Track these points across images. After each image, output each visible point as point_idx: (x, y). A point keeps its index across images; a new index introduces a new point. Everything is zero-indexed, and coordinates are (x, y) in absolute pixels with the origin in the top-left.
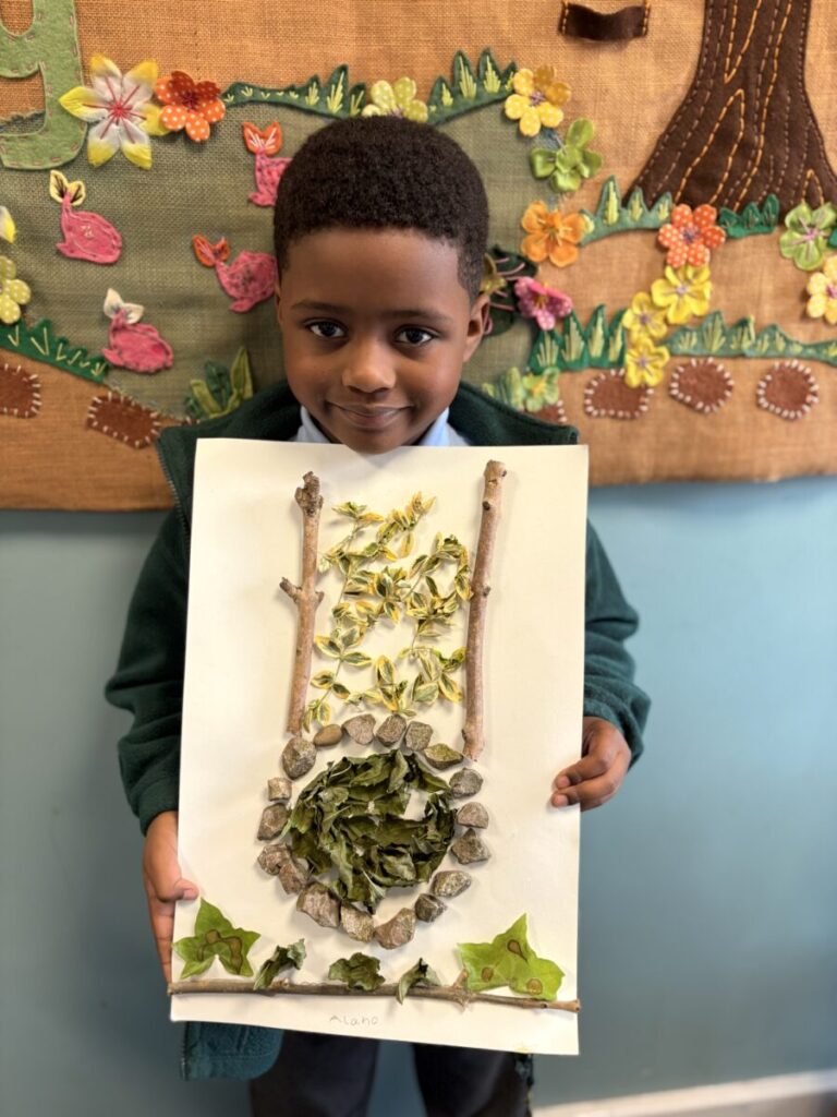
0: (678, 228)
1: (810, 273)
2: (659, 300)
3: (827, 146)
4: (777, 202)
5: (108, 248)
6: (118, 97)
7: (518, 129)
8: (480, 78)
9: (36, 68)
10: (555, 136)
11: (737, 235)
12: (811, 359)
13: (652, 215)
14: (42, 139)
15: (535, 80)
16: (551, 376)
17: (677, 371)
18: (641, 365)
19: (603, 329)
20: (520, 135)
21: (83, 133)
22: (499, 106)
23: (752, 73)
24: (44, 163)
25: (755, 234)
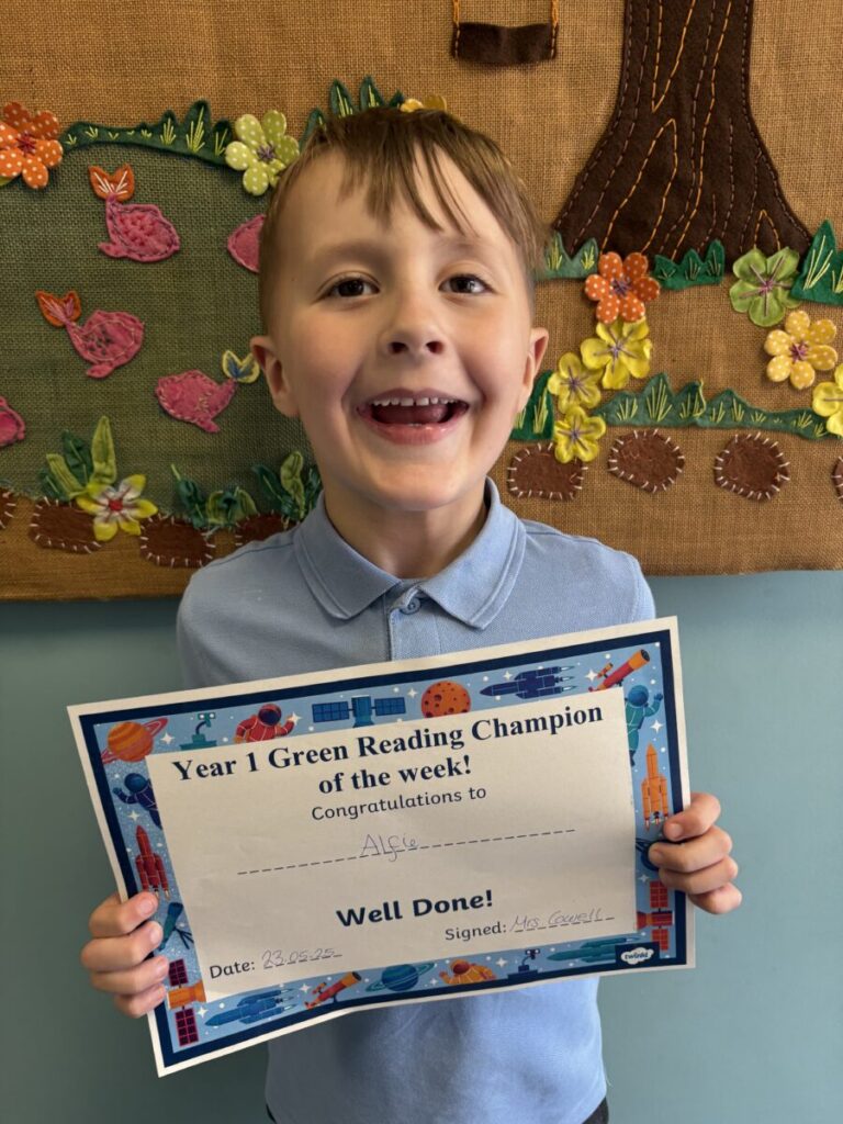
0: (607, 278)
1: (769, 330)
2: (591, 361)
4: (722, 248)
11: (677, 286)
13: (576, 262)
17: (616, 445)
18: (573, 436)
23: (685, 99)
25: (700, 285)
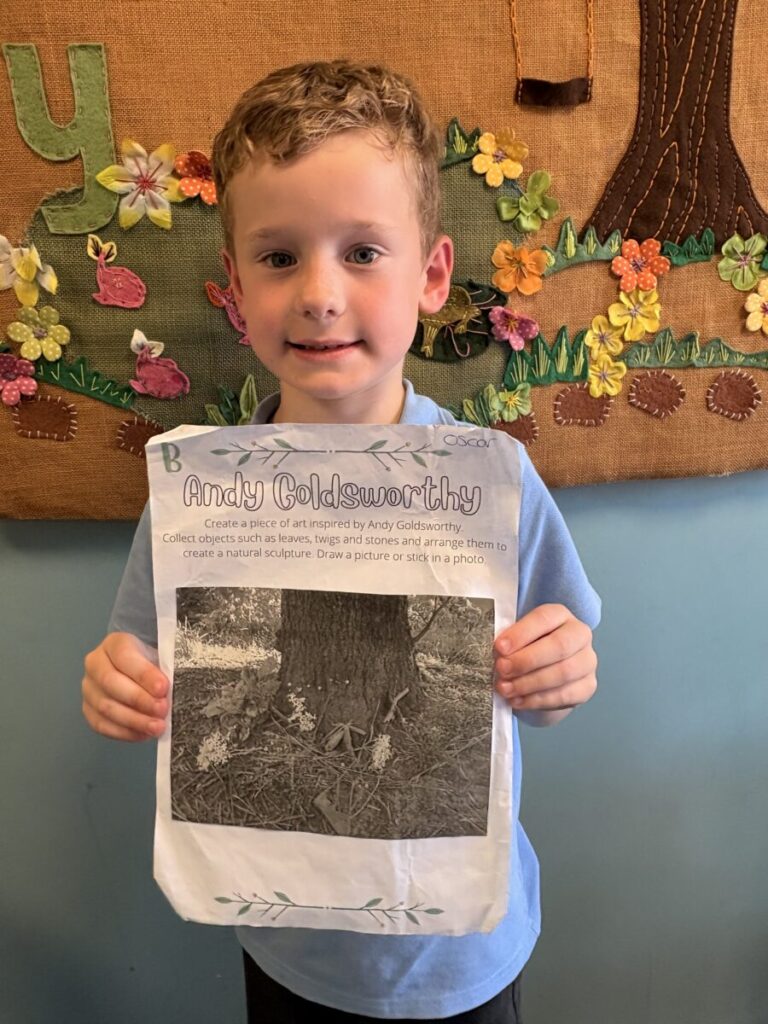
0: (628, 259)
1: (747, 293)
2: (615, 321)
3: (754, 185)
4: (713, 235)
5: (135, 295)
6: (144, 174)
7: (485, 181)
8: (450, 143)
9: (77, 152)
10: (516, 186)
11: (680, 263)
12: (753, 367)
13: (606, 248)
14: (81, 210)
15: (497, 141)
16: (522, 390)
17: (634, 382)
18: (602, 377)
19: (567, 349)
20: (486, 186)
21: (116, 203)
22: (468, 164)
23: (684, 128)
24: (84, 228)
25: (696, 262)
